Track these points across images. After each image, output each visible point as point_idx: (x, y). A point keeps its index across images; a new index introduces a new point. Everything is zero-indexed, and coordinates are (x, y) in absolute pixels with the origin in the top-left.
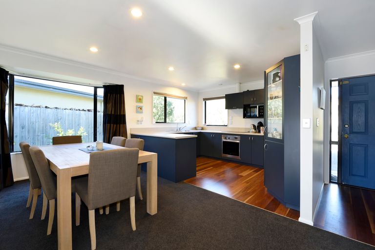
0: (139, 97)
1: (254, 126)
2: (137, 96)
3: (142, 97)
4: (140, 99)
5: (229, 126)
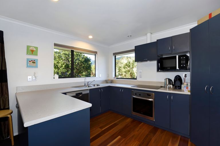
0: (31, 48)
1: (170, 80)
2: (28, 47)
3: (37, 48)
4: (32, 51)
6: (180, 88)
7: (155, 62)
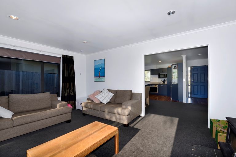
1: (162, 81)
5: (151, 81)
6: (165, 83)
7: (158, 75)
